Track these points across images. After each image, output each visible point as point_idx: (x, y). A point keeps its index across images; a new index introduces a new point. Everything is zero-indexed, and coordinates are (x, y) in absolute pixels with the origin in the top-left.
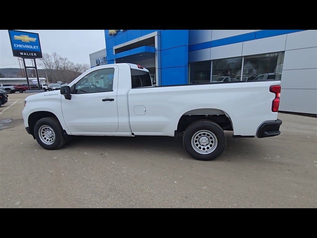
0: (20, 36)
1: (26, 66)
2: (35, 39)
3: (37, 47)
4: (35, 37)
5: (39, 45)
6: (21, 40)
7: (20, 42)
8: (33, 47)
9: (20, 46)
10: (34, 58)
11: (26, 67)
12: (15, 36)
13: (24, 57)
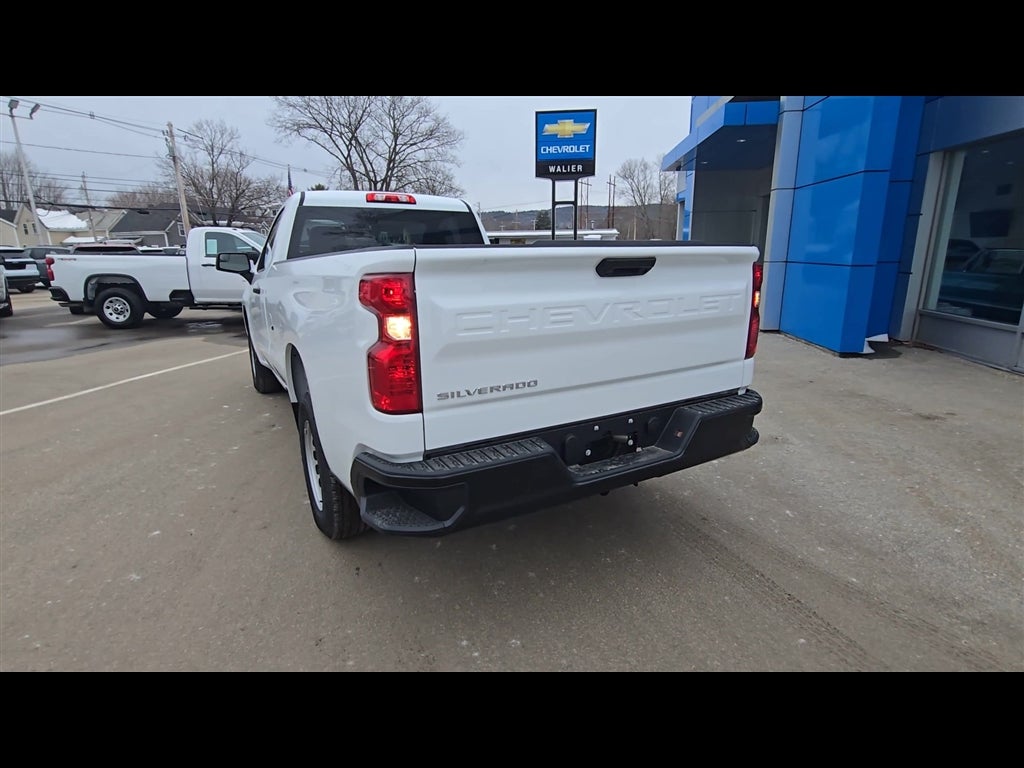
0: (556, 123)
1: (556, 200)
2: (588, 125)
3: (587, 146)
4: (586, 122)
5: (592, 142)
6: (557, 135)
7: (554, 140)
8: (578, 149)
9: (552, 150)
10: (574, 176)
11: (555, 203)
12: (547, 126)
13: (556, 177)
